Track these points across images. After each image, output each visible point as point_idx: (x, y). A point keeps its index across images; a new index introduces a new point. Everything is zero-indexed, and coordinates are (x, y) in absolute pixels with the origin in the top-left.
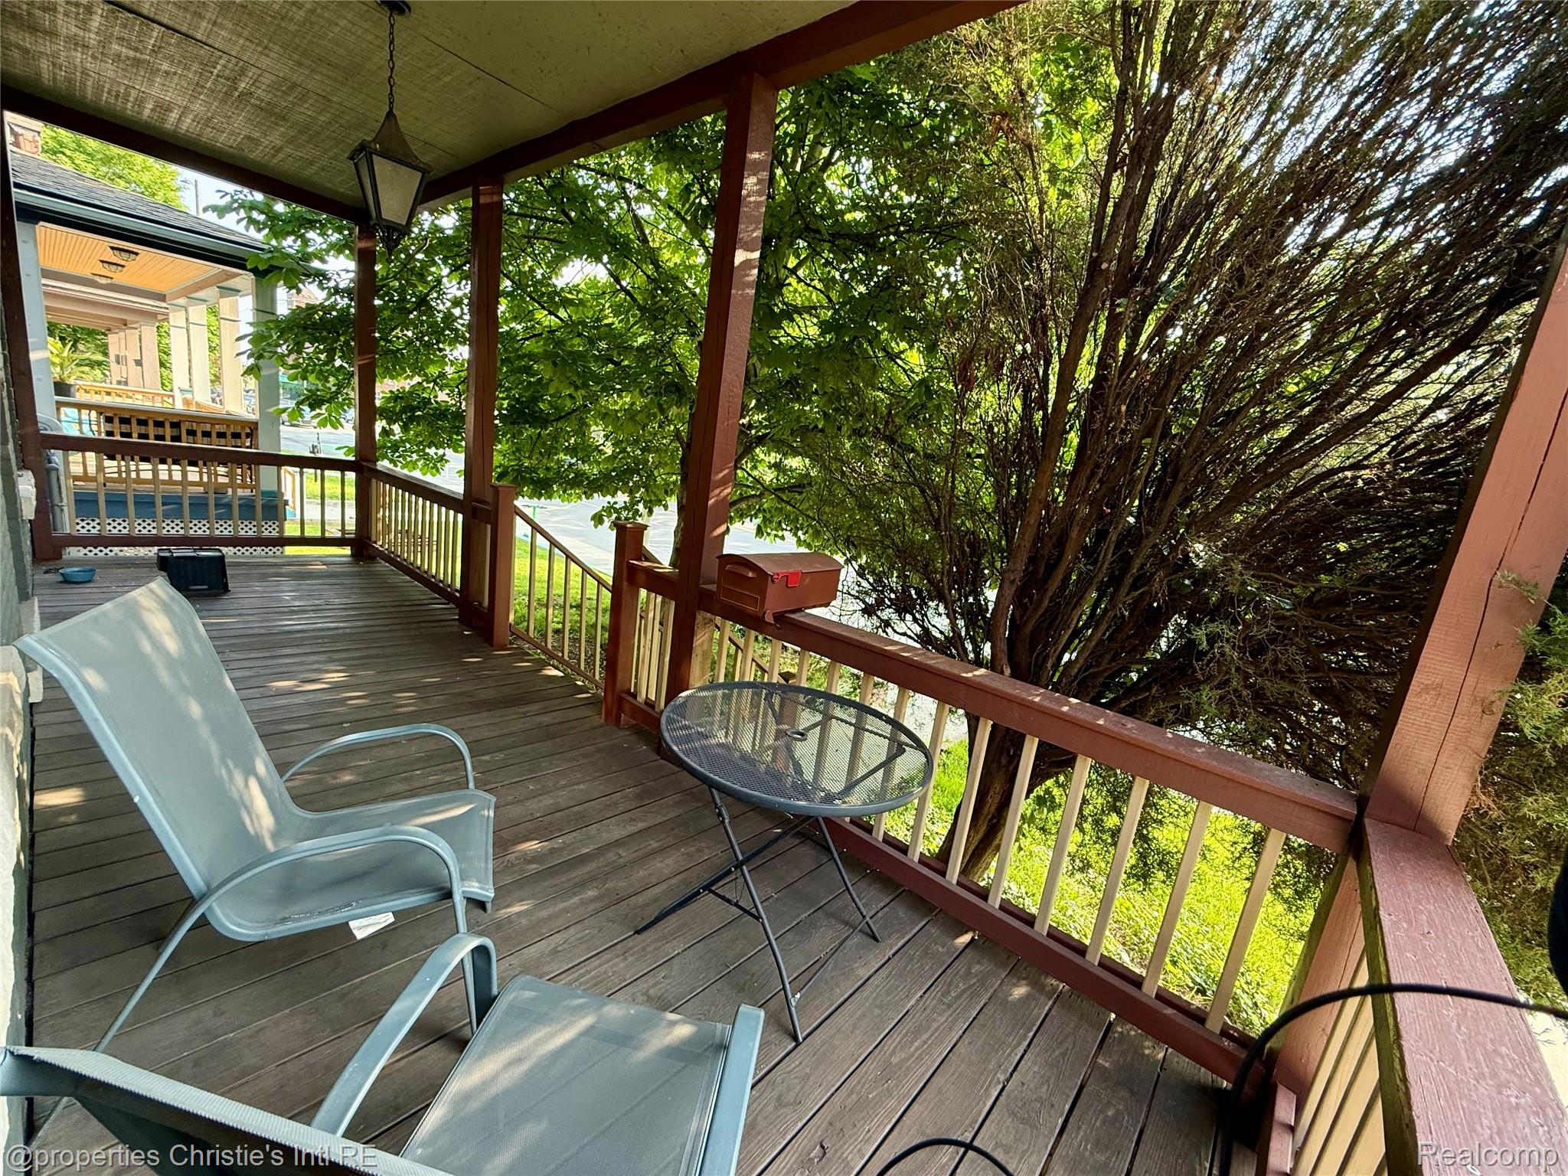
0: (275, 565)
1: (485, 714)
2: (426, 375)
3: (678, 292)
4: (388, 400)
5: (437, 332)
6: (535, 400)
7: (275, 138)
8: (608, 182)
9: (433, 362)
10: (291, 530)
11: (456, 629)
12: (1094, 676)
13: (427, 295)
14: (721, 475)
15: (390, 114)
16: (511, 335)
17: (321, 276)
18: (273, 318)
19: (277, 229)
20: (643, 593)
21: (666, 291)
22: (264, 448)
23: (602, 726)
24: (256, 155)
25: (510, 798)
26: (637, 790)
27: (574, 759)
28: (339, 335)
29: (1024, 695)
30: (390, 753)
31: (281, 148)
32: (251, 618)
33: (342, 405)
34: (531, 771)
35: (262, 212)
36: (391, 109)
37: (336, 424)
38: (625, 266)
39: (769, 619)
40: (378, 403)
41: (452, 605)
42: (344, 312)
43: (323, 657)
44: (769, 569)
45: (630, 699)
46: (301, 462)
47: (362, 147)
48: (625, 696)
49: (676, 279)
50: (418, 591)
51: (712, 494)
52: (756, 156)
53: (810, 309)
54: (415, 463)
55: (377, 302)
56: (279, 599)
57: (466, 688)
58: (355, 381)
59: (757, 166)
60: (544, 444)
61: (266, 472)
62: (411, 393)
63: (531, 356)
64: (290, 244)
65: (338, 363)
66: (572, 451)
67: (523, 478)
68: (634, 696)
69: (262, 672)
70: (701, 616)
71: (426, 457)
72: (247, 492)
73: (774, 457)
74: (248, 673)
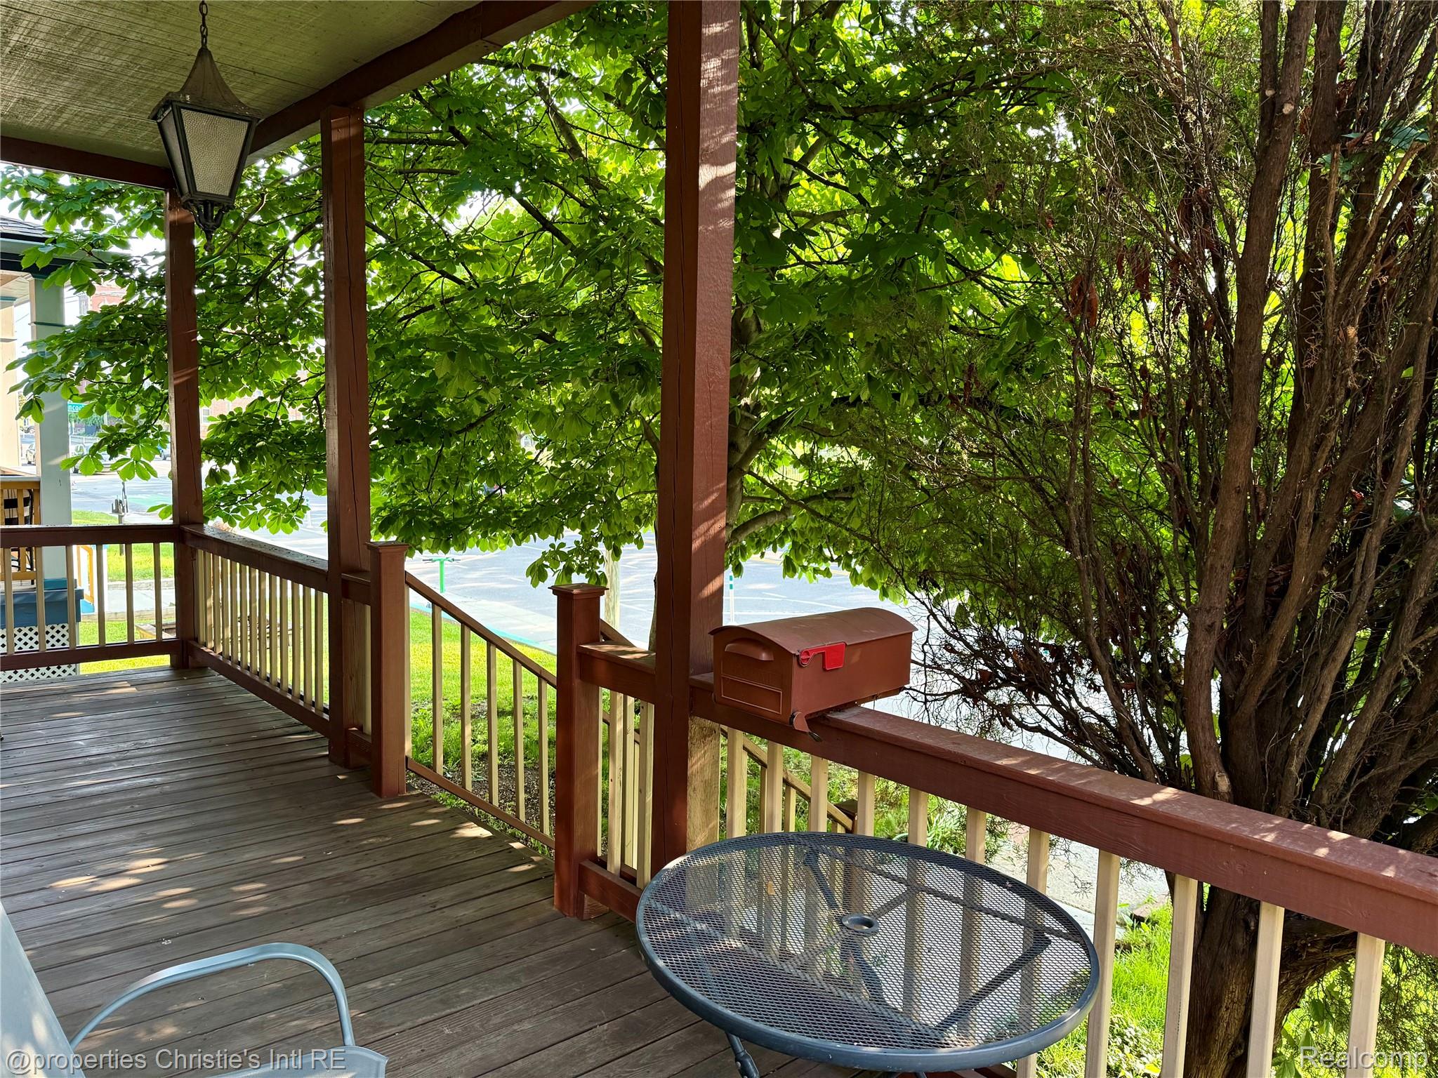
0: (65, 693)
1: (370, 911)
2: (269, 386)
3: (630, 219)
4: (218, 429)
5: (282, 321)
6: (429, 404)
7: (57, 96)
8: (516, 76)
9: (278, 366)
10: (87, 636)
11: (325, 772)
12: (1381, 781)
13: (267, 271)
14: (707, 502)
15: (204, 52)
16: (386, 315)
17: (121, 266)
18: (58, 331)
19: (62, 210)
20: (605, 693)
21: (611, 222)
22: (49, 518)
23: (555, 918)
24: (33, 120)
25: (415, 1052)
26: (615, 1026)
27: (512, 978)
28: (147, 345)
29: (1246, 832)
30: (232, 985)
31: (65, 107)
32: (31, 780)
33: (153, 444)
34: (445, 1002)
35: (43, 191)
36: (204, 45)
37: (147, 473)
38: (547, 194)
39: (800, 724)
40: (204, 434)
41: (318, 735)
42: (155, 310)
43: (133, 833)
44: (793, 646)
45: (596, 868)
46: (98, 536)
47: (167, 103)
48: (587, 864)
49: (626, 202)
50: (268, 717)
51: (696, 533)
52: (716, 28)
53: (836, 217)
54: (260, 516)
55: (198, 291)
56: (68, 746)
57: (343, 868)
58: (171, 407)
59: (720, 42)
60: (448, 468)
61: (51, 556)
62: (250, 415)
63: (420, 341)
64: (79, 226)
65: (147, 384)
66: (490, 473)
67: (419, 523)
68: (603, 863)
69: (46, 864)
70: (697, 725)
71: (274, 505)
72: (27, 585)
73: (801, 448)
74: (25, 868)
